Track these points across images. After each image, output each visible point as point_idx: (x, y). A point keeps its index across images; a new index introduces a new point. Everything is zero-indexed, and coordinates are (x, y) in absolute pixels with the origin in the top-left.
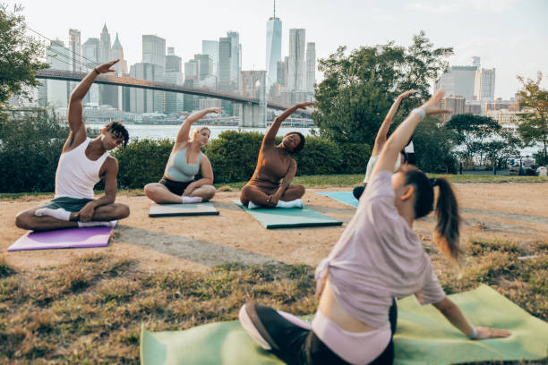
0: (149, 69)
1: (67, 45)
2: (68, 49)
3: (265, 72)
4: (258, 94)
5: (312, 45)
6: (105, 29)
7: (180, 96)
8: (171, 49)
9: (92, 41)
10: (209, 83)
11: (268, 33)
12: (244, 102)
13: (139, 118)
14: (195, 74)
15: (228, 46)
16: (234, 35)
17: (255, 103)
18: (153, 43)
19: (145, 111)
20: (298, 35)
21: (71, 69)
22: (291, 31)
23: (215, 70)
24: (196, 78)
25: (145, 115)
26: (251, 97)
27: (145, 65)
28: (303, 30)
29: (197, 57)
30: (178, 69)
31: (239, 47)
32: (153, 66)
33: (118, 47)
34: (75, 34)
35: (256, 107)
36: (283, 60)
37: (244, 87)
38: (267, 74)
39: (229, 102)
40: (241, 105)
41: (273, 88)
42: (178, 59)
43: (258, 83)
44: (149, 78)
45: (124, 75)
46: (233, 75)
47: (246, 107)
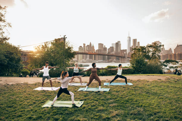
0: (100, 51)
1: (83, 47)
2: (83, 48)
3: (126, 50)
4: (125, 55)
5: (139, 43)
6: (90, 43)
7: (107, 56)
8: (105, 46)
9: (88, 46)
10: (113, 53)
11: (127, 41)
12: (121, 57)
13: (97, 61)
14: (110, 51)
15: (118, 44)
16: (119, 42)
17: (124, 57)
18: (101, 45)
19: (99, 60)
20: (135, 41)
21: (83, 52)
22: (133, 40)
23: (115, 50)
24: (110, 52)
25: (99, 61)
26: (123, 56)
27: (99, 50)
28: (136, 39)
29: (111, 47)
30: (106, 50)
31: (120, 44)
32: (101, 50)
33: (93, 47)
34: (84, 44)
35: (124, 58)
36: (131, 46)
37: (121, 53)
38: (127, 50)
39: (118, 57)
40: (121, 58)
41: (129, 53)
42: (106, 48)
43: (125, 52)
44: (100, 53)
45: (94, 52)
46: (119, 51)
47: (122, 58)
